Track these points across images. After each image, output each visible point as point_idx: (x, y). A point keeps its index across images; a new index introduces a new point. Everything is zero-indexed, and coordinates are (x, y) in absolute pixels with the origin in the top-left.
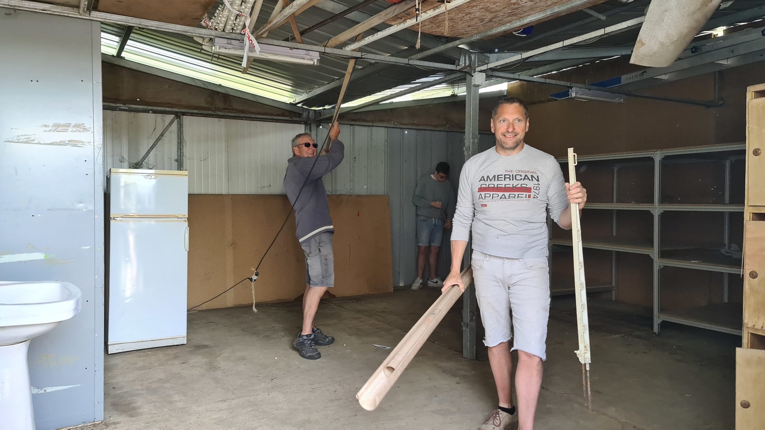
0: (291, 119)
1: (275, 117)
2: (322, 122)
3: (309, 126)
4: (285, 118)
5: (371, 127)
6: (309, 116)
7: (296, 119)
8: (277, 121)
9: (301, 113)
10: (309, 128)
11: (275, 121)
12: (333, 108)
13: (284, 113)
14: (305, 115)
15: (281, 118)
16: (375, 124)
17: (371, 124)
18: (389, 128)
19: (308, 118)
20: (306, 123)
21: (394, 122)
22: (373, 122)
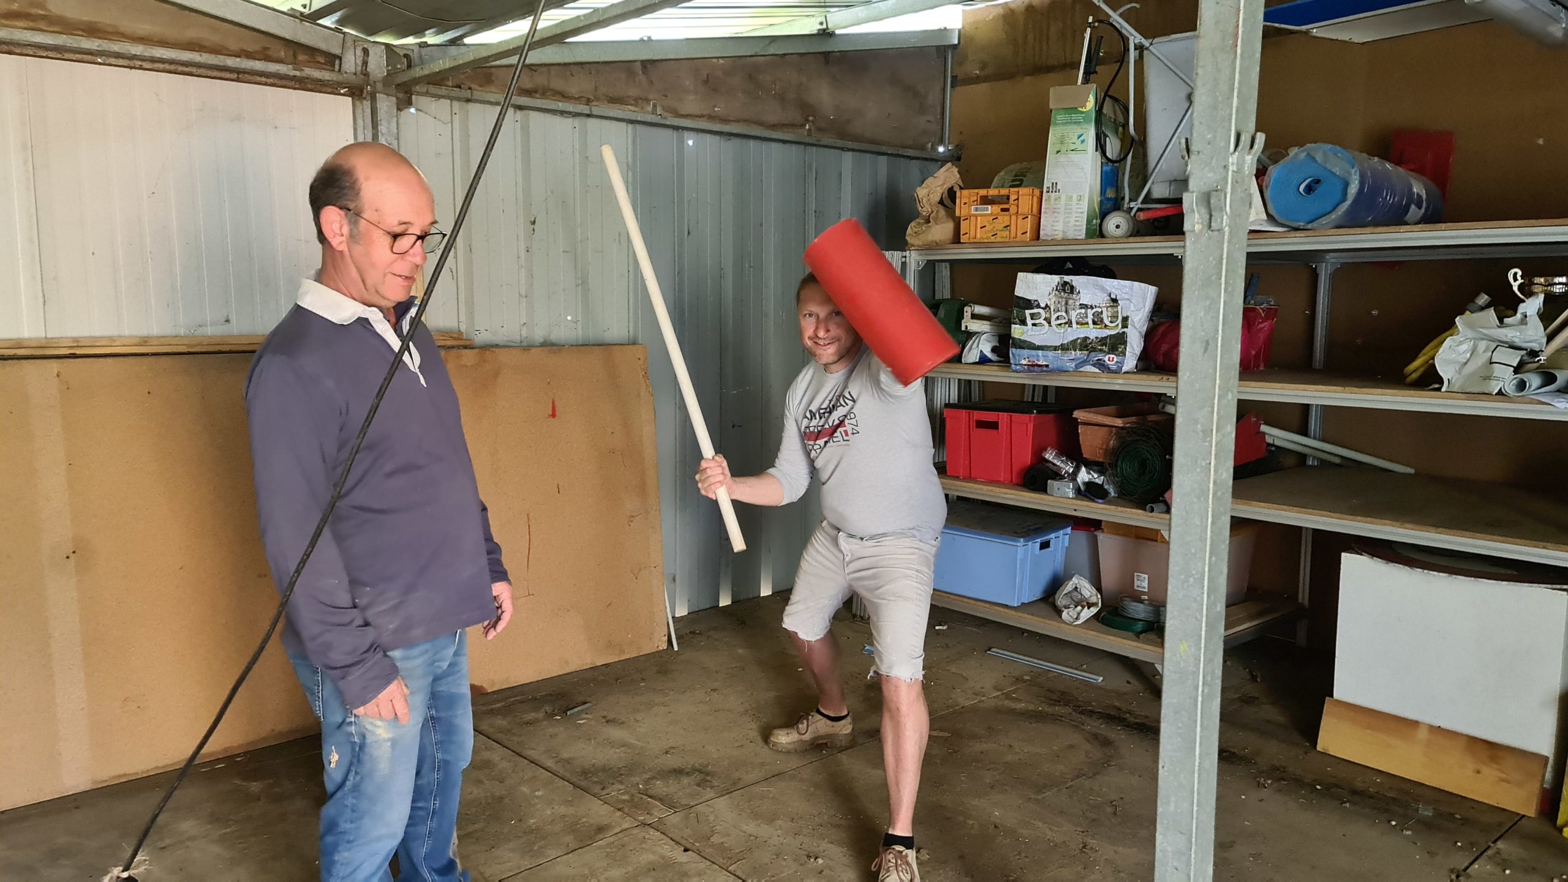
0: (298, 73)
1: (231, 62)
2: (419, 94)
3: (367, 104)
4: (273, 67)
5: (584, 119)
6: (365, 63)
7: (317, 74)
8: (240, 76)
9: (337, 51)
10: (368, 111)
11: (235, 76)
12: (453, 42)
13: (266, 49)
14: (351, 62)
15: (258, 65)
16: (596, 111)
17: (585, 109)
18: (638, 126)
19: (366, 74)
20: (356, 92)
21: (655, 106)
22: (588, 102)
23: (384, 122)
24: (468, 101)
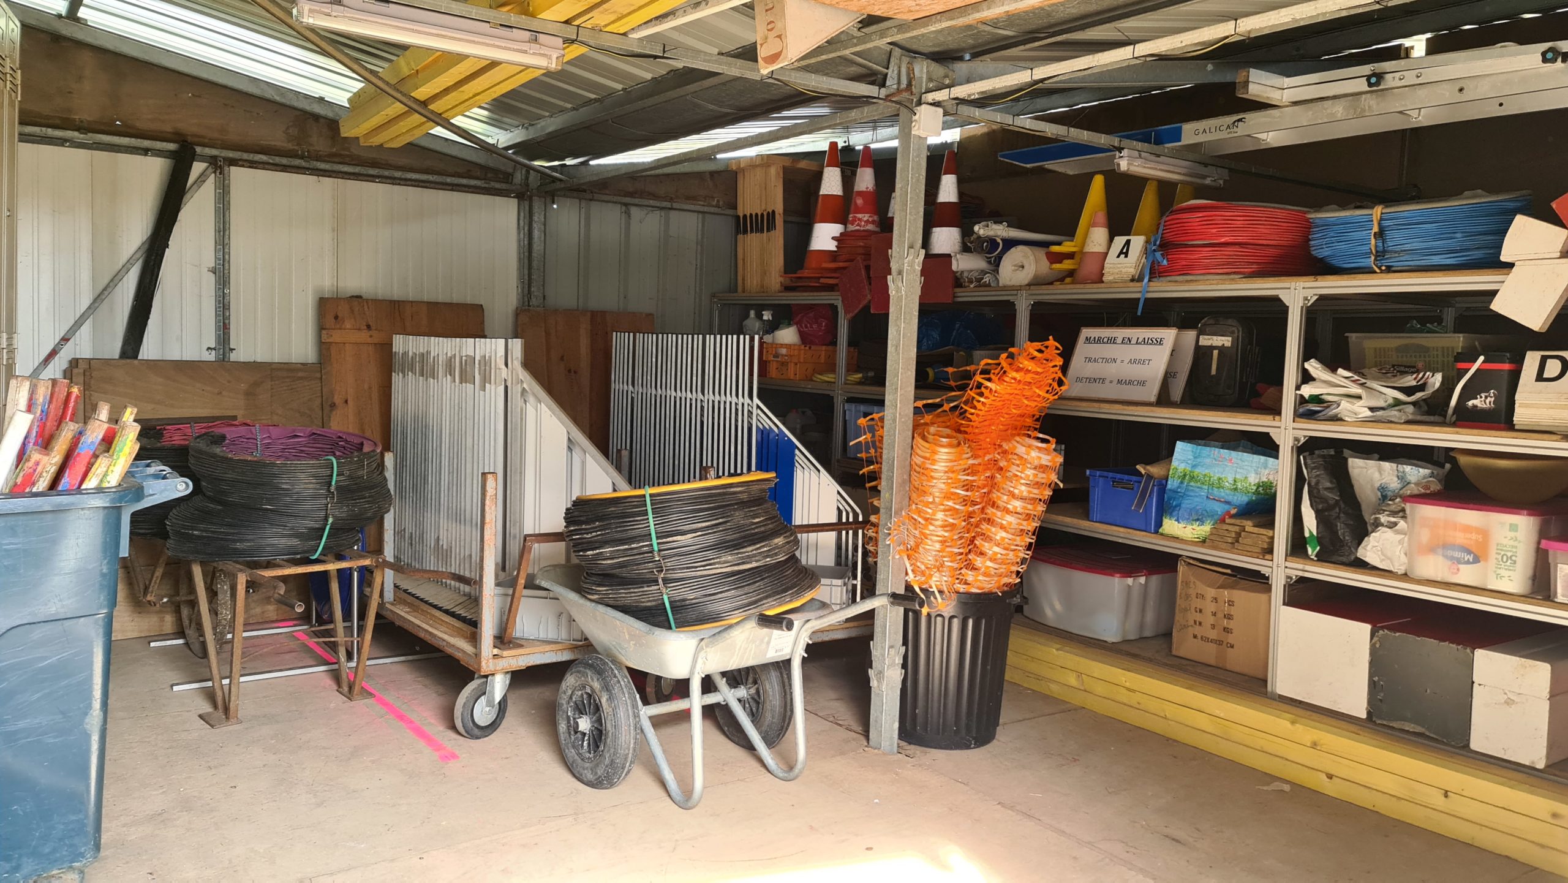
0: (487, 186)
1: (449, 180)
2: (558, 196)
3: (527, 203)
4: (473, 182)
6: (527, 178)
7: (498, 186)
8: (454, 187)
9: (510, 170)
10: (527, 208)
11: (450, 188)
12: (582, 163)
13: (469, 171)
14: (518, 177)
15: (464, 181)
16: (675, 205)
17: (668, 205)
18: (707, 216)
19: (527, 185)
20: (520, 197)
21: (718, 201)
22: (671, 200)
23: (536, 214)
24: (591, 200)
